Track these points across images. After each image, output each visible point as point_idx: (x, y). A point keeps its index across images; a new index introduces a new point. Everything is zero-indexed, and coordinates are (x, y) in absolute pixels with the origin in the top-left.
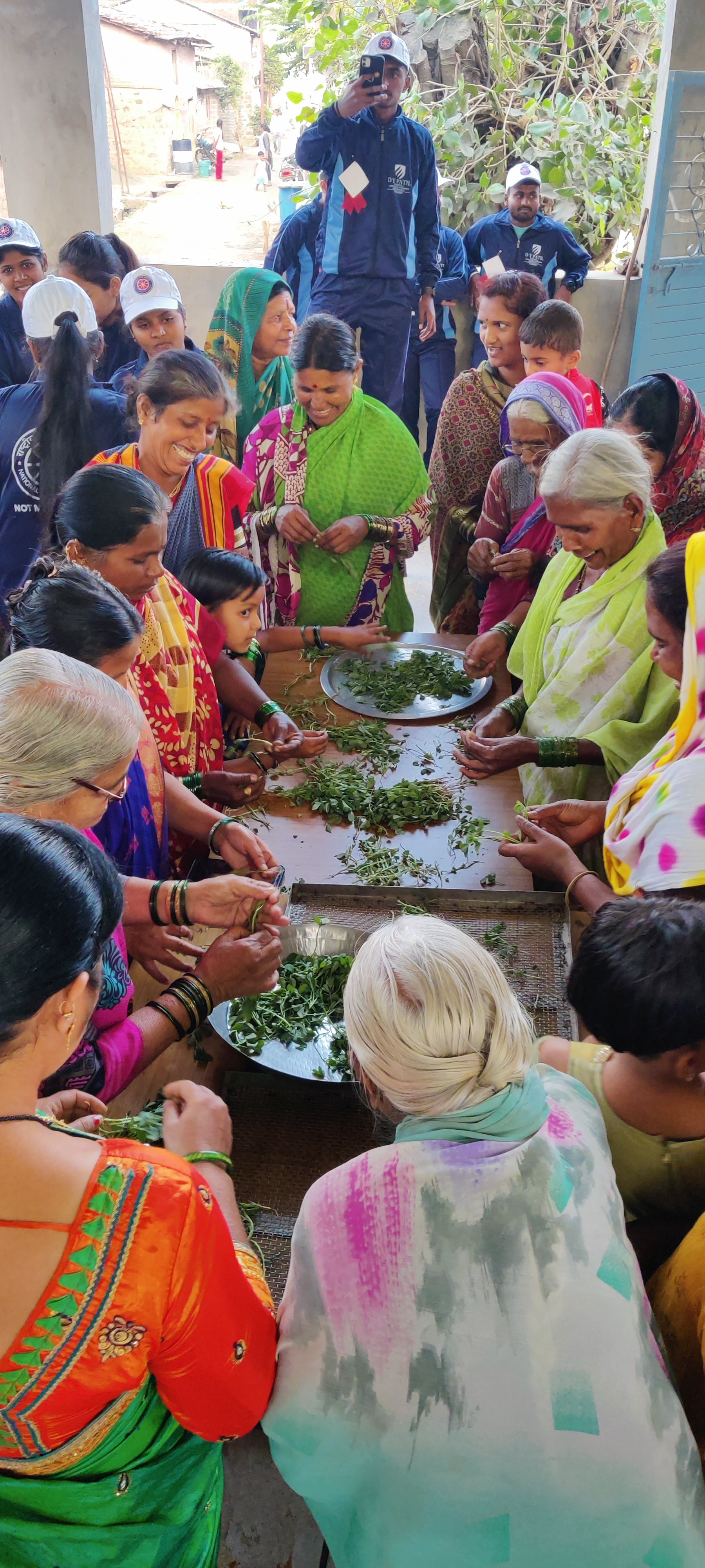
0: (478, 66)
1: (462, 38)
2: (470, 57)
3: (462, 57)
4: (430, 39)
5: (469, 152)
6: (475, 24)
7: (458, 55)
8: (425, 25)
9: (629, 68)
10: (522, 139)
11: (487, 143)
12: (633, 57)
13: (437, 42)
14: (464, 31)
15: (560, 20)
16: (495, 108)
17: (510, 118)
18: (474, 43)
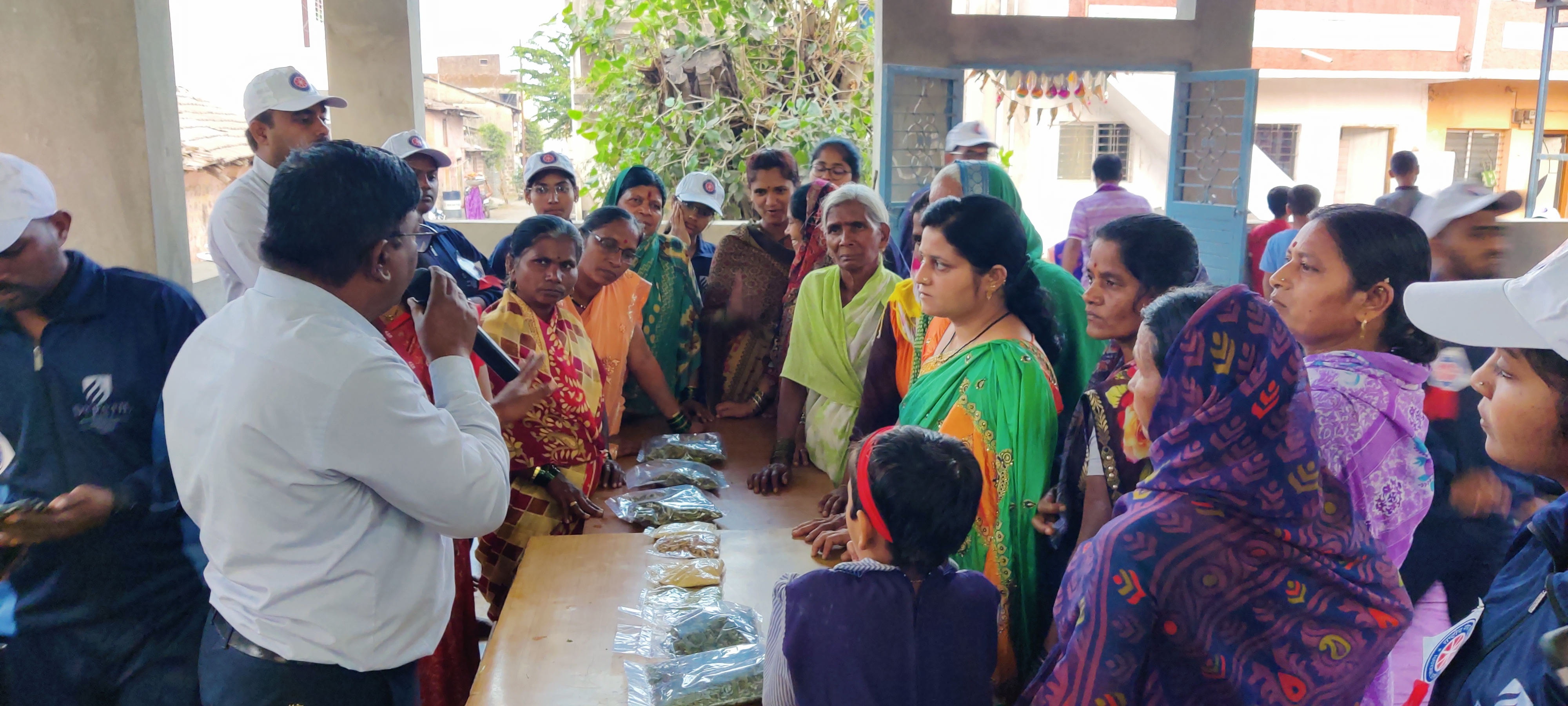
0: (729, 86)
1: (715, 64)
2: (722, 79)
3: (716, 79)
4: (689, 66)
5: (728, 147)
6: (724, 55)
7: (713, 78)
8: (684, 56)
9: (849, 87)
10: (770, 135)
11: (742, 140)
12: (852, 80)
13: (695, 68)
14: (716, 60)
15: (792, 53)
16: (746, 115)
17: (758, 121)
18: (725, 69)
